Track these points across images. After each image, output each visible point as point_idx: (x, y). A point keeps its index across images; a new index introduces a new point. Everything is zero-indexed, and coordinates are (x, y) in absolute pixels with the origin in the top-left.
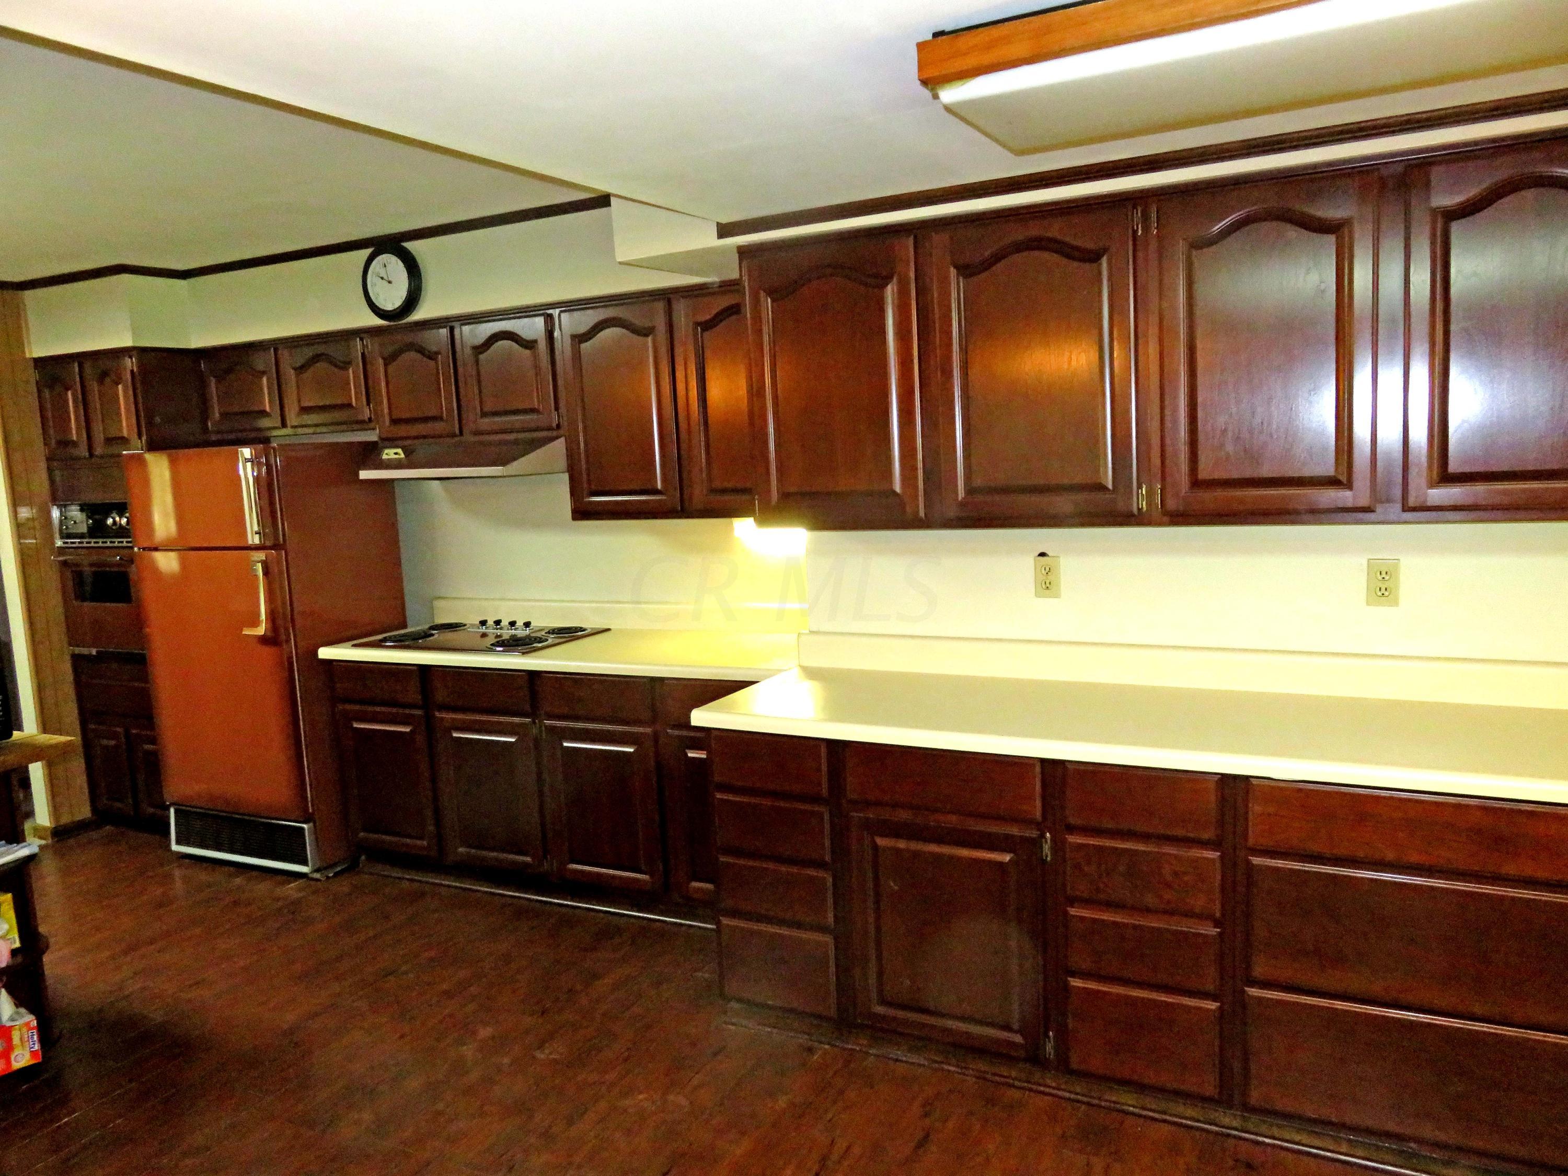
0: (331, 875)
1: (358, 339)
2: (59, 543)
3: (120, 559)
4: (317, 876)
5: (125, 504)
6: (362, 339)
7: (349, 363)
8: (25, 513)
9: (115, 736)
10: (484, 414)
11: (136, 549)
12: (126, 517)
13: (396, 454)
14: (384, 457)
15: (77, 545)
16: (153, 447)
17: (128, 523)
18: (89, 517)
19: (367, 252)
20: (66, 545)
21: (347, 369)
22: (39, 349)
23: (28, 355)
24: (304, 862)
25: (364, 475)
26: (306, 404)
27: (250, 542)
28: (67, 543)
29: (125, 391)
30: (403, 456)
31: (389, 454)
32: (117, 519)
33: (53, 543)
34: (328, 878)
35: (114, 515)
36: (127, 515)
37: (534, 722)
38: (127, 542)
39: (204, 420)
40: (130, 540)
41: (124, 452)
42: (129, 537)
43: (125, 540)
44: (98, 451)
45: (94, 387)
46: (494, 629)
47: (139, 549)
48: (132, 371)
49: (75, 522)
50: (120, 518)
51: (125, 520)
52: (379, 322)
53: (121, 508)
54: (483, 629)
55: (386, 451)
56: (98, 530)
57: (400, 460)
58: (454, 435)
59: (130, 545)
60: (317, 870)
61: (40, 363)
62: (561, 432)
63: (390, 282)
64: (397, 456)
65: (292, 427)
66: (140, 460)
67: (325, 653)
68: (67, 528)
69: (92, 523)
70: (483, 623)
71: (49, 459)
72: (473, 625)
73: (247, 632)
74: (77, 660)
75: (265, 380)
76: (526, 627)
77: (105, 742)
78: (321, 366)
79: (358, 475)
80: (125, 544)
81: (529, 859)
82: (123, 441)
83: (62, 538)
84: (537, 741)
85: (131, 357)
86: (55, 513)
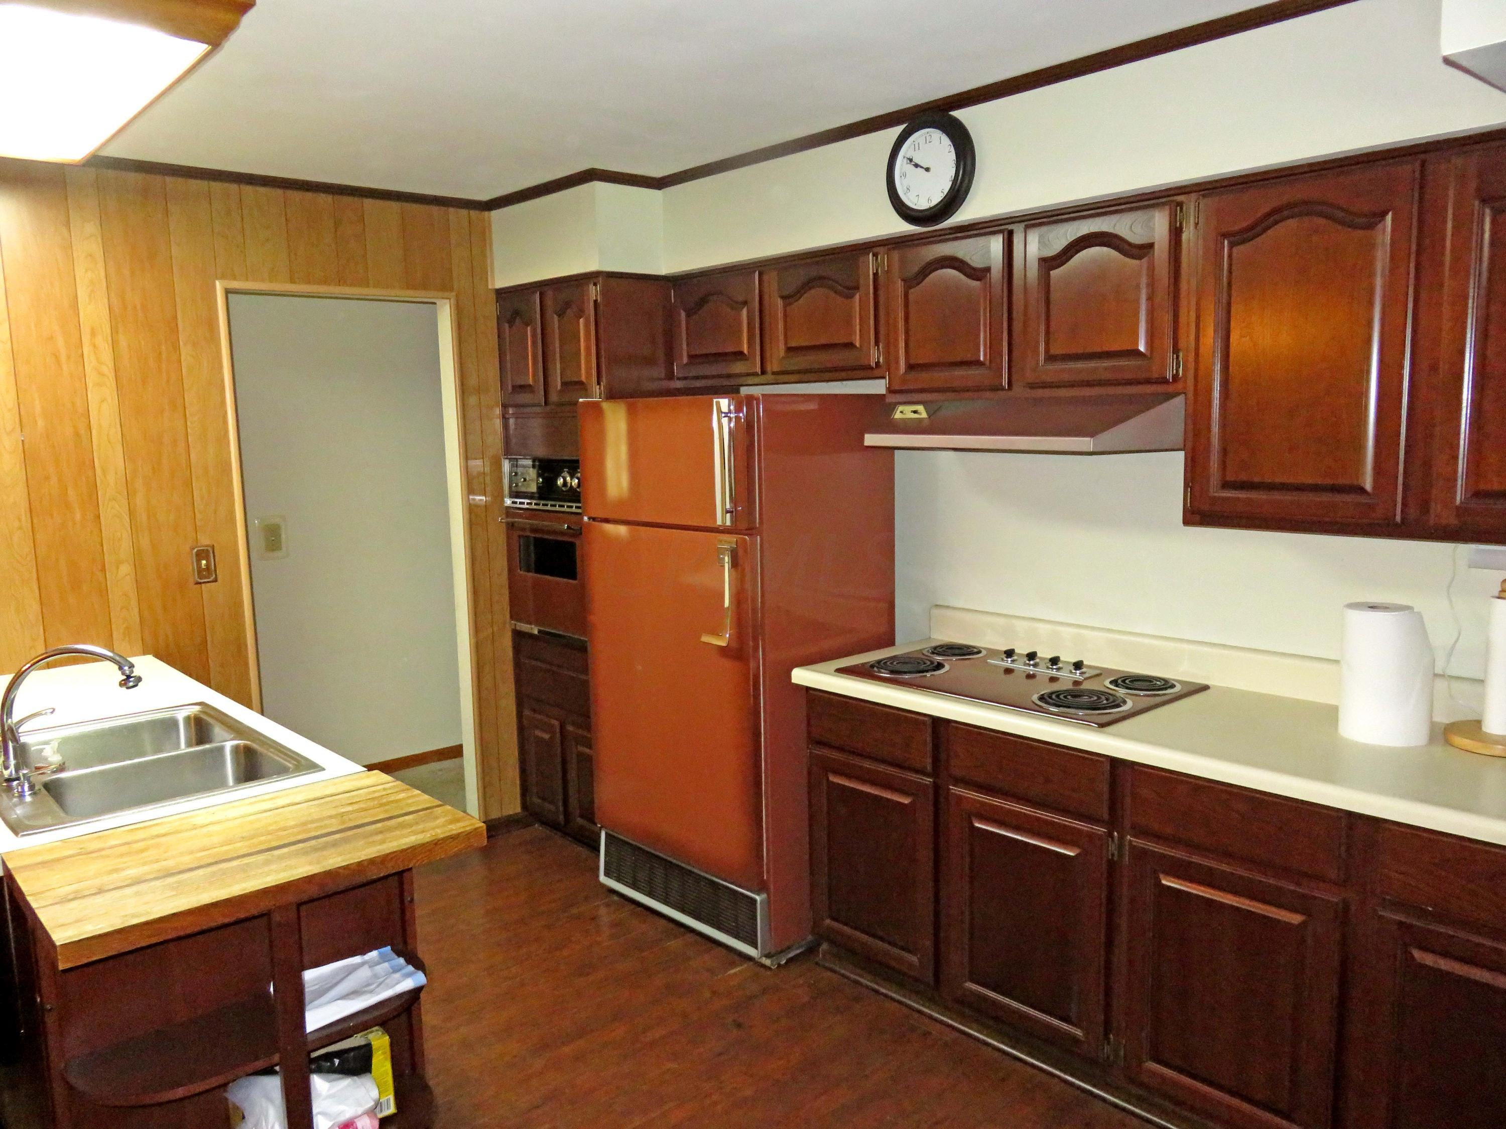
0: (783, 962)
1: (871, 255)
2: (508, 502)
3: (568, 527)
4: (767, 962)
5: (577, 461)
6: (875, 255)
7: (857, 288)
8: (477, 464)
9: (549, 729)
10: (1051, 358)
11: (586, 519)
12: (578, 478)
13: (915, 412)
14: (898, 415)
15: (525, 506)
16: (612, 395)
17: (579, 485)
18: (539, 475)
19: (896, 131)
20: (515, 506)
21: (851, 296)
22: (503, 279)
23: (490, 287)
24: (754, 945)
25: (870, 439)
26: (793, 344)
27: (719, 522)
28: (516, 503)
29: (587, 325)
30: (924, 415)
31: (904, 413)
32: (568, 479)
33: (503, 501)
34: (779, 965)
35: (565, 474)
36: (579, 475)
37: (1110, 835)
38: (577, 507)
39: (669, 361)
40: (580, 505)
41: (581, 400)
42: (579, 501)
43: (574, 505)
44: (554, 397)
45: (555, 322)
46: (1025, 664)
47: (589, 518)
48: (596, 301)
49: (525, 480)
50: (572, 478)
51: (576, 481)
52: (904, 227)
53: (573, 466)
54: (1008, 663)
55: (901, 408)
56: (547, 491)
57: (921, 420)
58: (998, 388)
59: (579, 511)
60: (768, 956)
61: (501, 294)
62: (1180, 386)
63: (927, 170)
64: (916, 416)
65: (774, 373)
66: (596, 406)
67: (801, 676)
68: (517, 485)
69: (543, 482)
70: (1010, 653)
71: (505, 406)
72: (993, 653)
73: (706, 639)
74: (518, 635)
75: (744, 312)
76: (1076, 669)
77: (538, 733)
78: (817, 293)
79: (863, 439)
80: (574, 510)
81: (1079, 1033)
82: (581, 387)
83: (511, 497)
84: (1112, 867)
85: (595, 284)
86: (506, 466)
